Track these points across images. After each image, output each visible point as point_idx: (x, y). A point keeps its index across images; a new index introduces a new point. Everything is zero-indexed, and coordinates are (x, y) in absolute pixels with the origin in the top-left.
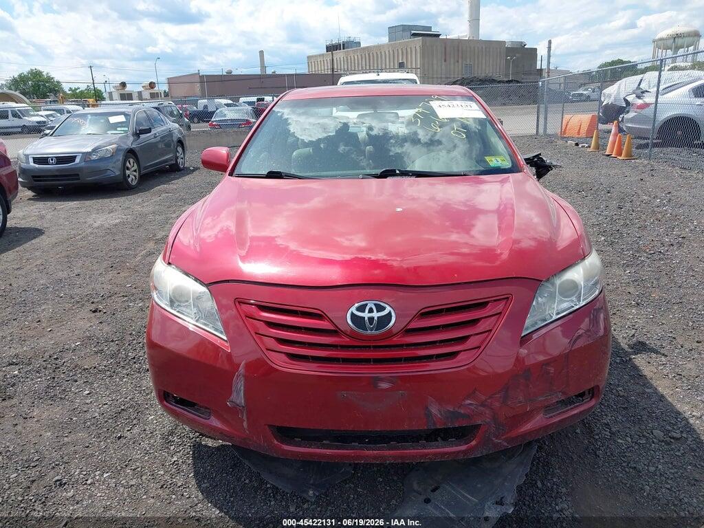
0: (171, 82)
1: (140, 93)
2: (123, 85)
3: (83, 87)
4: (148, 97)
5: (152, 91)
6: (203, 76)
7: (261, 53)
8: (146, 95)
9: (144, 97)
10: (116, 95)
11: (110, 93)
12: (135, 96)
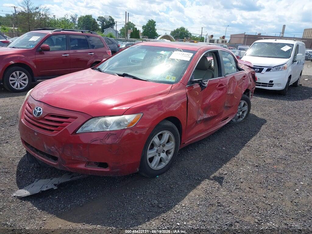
0: (232, 37)
1: (218, 40)
2: (212, 36)
3: (198, 36)
4: (221, 42)
5: (223, 40)
6: (246, 35)
7: (284, 26)
8: (220, 41)
9: (219, 42)
10: (208, 40)
11: (206, 39)
12: (215, 41)
